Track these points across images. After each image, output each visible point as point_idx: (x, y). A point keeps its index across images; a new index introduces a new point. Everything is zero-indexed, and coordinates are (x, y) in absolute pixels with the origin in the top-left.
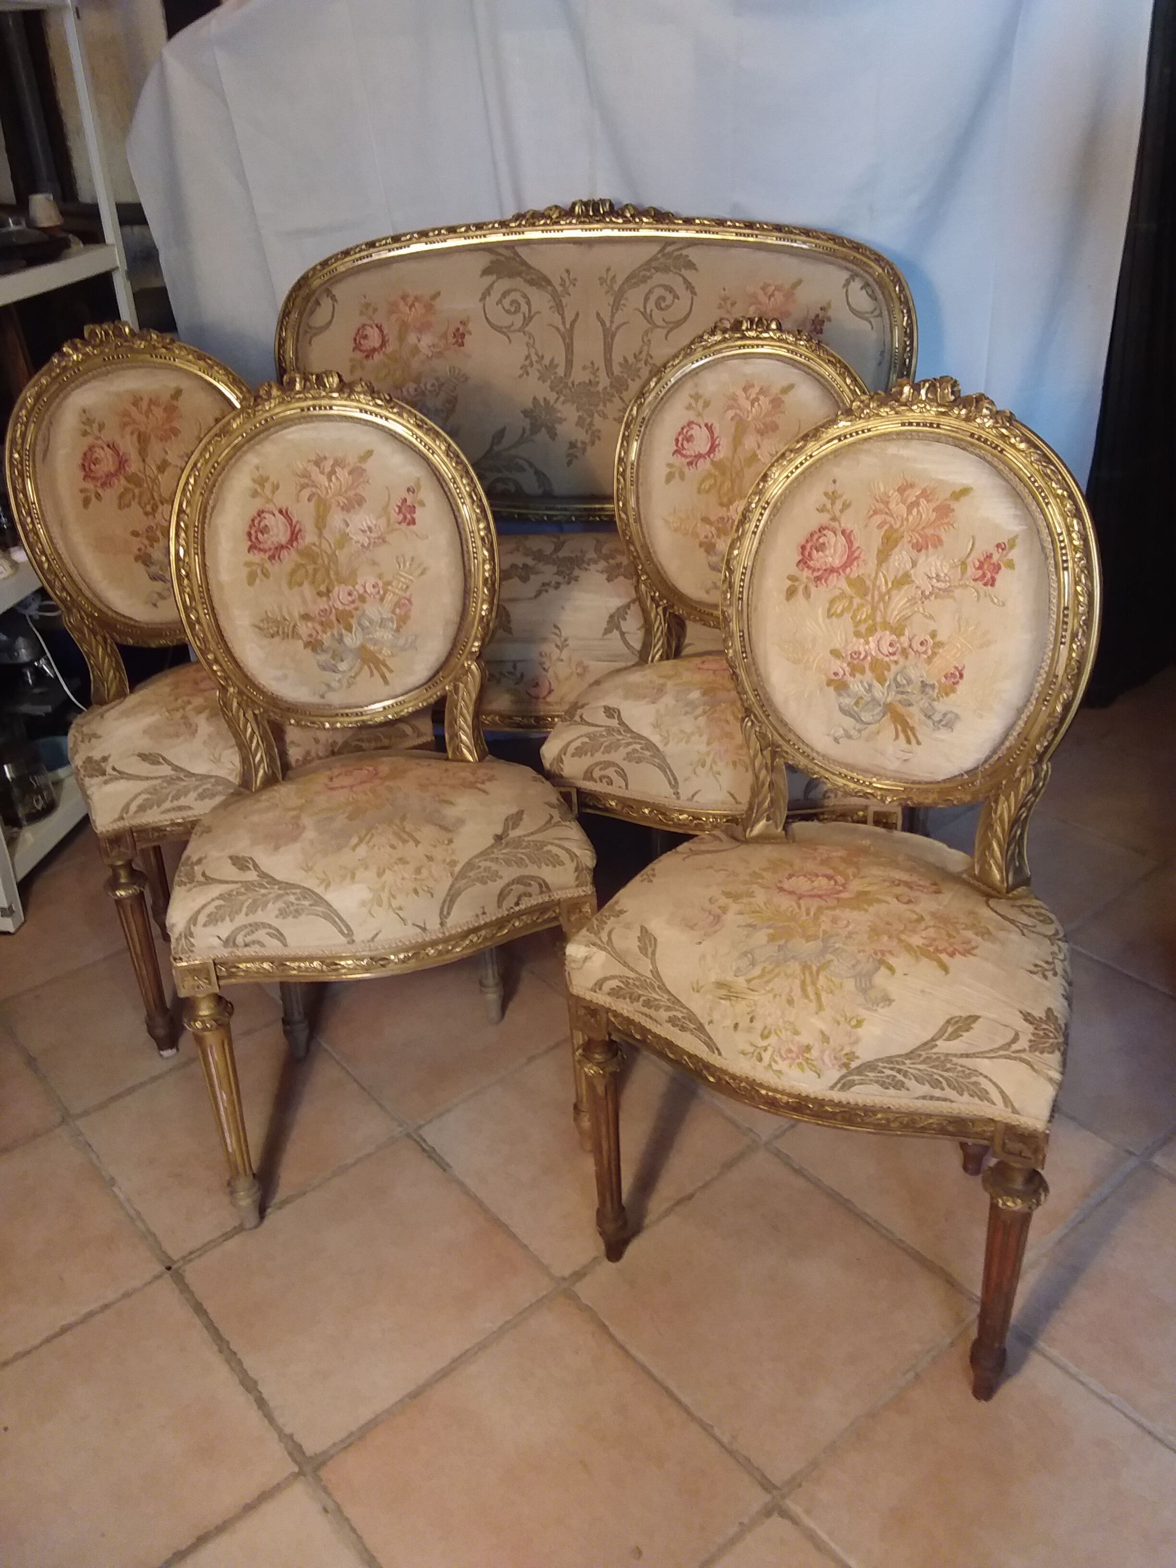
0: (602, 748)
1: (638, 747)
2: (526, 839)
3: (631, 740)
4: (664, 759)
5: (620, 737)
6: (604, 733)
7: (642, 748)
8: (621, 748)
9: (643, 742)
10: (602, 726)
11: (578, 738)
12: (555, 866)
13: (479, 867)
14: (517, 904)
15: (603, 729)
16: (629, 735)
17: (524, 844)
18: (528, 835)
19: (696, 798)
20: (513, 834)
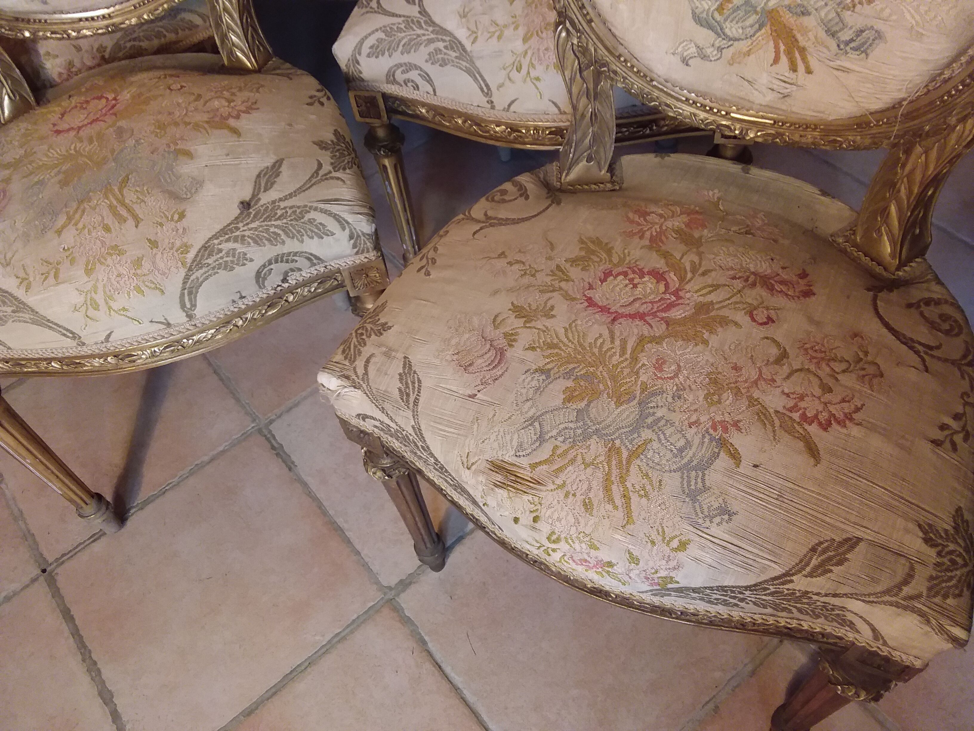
0: (401, 48)
1: (441, 45)
2: (282, 204)
3: (432, 36)
4: (472, 62)
5: (420, 32)
6: (402, 26)
7: (446, 47)
8: (422, 47)
9: (448, 38)
10: (400, 16)
11: (373, 32)
12: (322, 238)
13: (220, 251)
14: (284, 280)
15: (400, 20)
16: (431, 29)
17: (279, 212)
18: (285, 198)
19: (512, 108)
20: (266, 198)
